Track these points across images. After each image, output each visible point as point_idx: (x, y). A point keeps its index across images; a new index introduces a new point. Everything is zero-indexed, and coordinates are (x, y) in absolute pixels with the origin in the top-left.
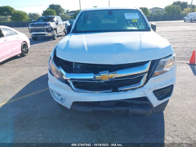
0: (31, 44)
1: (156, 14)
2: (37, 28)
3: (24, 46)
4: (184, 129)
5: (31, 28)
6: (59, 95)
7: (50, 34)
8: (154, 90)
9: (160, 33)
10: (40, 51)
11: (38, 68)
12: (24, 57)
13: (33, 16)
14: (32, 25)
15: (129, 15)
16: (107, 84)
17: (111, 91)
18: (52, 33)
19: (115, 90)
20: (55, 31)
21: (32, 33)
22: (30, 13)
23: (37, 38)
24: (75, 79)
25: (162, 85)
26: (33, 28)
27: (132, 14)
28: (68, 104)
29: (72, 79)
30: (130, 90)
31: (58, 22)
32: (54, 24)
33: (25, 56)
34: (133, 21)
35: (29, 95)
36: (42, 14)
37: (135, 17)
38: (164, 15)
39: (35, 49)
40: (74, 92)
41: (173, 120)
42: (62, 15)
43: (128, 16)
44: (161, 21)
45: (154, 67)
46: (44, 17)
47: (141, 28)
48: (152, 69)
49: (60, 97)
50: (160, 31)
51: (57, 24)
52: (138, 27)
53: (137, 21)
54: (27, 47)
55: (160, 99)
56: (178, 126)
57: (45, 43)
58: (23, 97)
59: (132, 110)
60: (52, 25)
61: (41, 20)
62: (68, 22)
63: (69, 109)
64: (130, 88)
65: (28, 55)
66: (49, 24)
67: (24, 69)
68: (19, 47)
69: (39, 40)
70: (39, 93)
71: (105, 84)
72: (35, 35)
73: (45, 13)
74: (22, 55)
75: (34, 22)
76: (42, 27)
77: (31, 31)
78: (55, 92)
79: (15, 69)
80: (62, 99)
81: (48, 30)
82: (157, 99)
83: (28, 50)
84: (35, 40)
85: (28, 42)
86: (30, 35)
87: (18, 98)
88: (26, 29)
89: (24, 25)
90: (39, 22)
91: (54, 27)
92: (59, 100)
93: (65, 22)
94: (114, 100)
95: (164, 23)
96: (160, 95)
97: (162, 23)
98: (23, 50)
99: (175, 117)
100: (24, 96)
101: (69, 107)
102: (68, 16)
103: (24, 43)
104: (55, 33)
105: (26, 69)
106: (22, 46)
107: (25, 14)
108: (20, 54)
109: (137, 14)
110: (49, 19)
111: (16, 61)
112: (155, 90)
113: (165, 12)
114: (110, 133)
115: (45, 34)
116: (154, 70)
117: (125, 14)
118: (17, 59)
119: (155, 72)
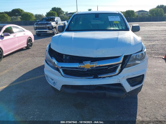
0: (35, 39)
1: (141, 16)
2: (41, 26)
3: (29, 40)
4: (153, 111)
5: (36, 26)
6: (52, 80)
7: (50, 32)
8: (127, 78)
9: (144, 32)
10: (42, 45)
11: (39, 59)
12: (28, 50)
13: (38, 17)
14: (37, 24)
15: (112, 17)
16: (90, 72)
17: (92, 77)
18: (53, 30)
19: (96, 77)
20: (55, 29)
21: (37, 30)
22: (36, 15)
23: (40, 34)
24: (65, 67)
25: (134, 74)
26: (38, 26)
27: (115, 17)
28: (58, 87)
29: (62, 67)
30: (107, 77)
31: (58, 22)
32: (54, 24)
33: (29, 48)
34: (115, 23)
35: (31, 79)
36: (46, 15)
37: (117, 20)
38: (148, 17)
39: (38, 43)
40: (63, 77)
41: (145, 104)
42: (62, 16)
43: (111, 19)
44: (146, 22)
45: (127, 60)
46: (46, 18)
47: (121, 29)
48: (126, 61)
49: (53, 81)
50: (144, 30)
51: (57, 23)
52: (118, 28)
53: (118, 23)
54: (32, 41)
55: (132, 85)
56: (148, 109)
57: (46, 38)
58: (25, 80)
59: (108, 93)
60: (53, 24)
61: (44, 20)
62: (66, 21)
63: (60, 90)
64: (107, 76)
65: (32, 48)
66: (50, 24)
67: (28, 59)
68: (25, 41)
69: (42, 36)
70: (38, 78)
71: (88, 72)
72: (38, 32)
73: (48, 14)
74: (27, 48)
75: (39, 21)
76: (44, 26)
77: (36, 29)
78: (49, 77)
79: (21, 58)
80: (54, 83)
81: (49, 28)
82: (130, 86)
83: (32, 43)
84: (38, 36)
85: (33, 37)
86: (35, 32)
87: (22, 81)
88: (32, 27)
89: (31, 24)
90: (42, 21)
91: (54, 25)
92: (52, 84)
93: (63, 22)
94: (94, 85)
95: (148, 23)
96: (133, 83)
97: (147, 23)
98: (28, 43)
99: (147, 102)
100: (27, 80)
101: (59, 89)
102: (67, 17)
103: (30, 38)
104: (55, 30)
105: (30, 59)
106: (28, 40)
107: (32, 15)
108: (26, 47)
109: (118, 17)
110: (50, 19)
111: (22, 53)
112: (129, 78)
113: (150, 15)
114: (91, 111)
115: (47, 32)
116: (128, 62)
117: (109, 17)
118: (23, 51)
119: (128, 64)
